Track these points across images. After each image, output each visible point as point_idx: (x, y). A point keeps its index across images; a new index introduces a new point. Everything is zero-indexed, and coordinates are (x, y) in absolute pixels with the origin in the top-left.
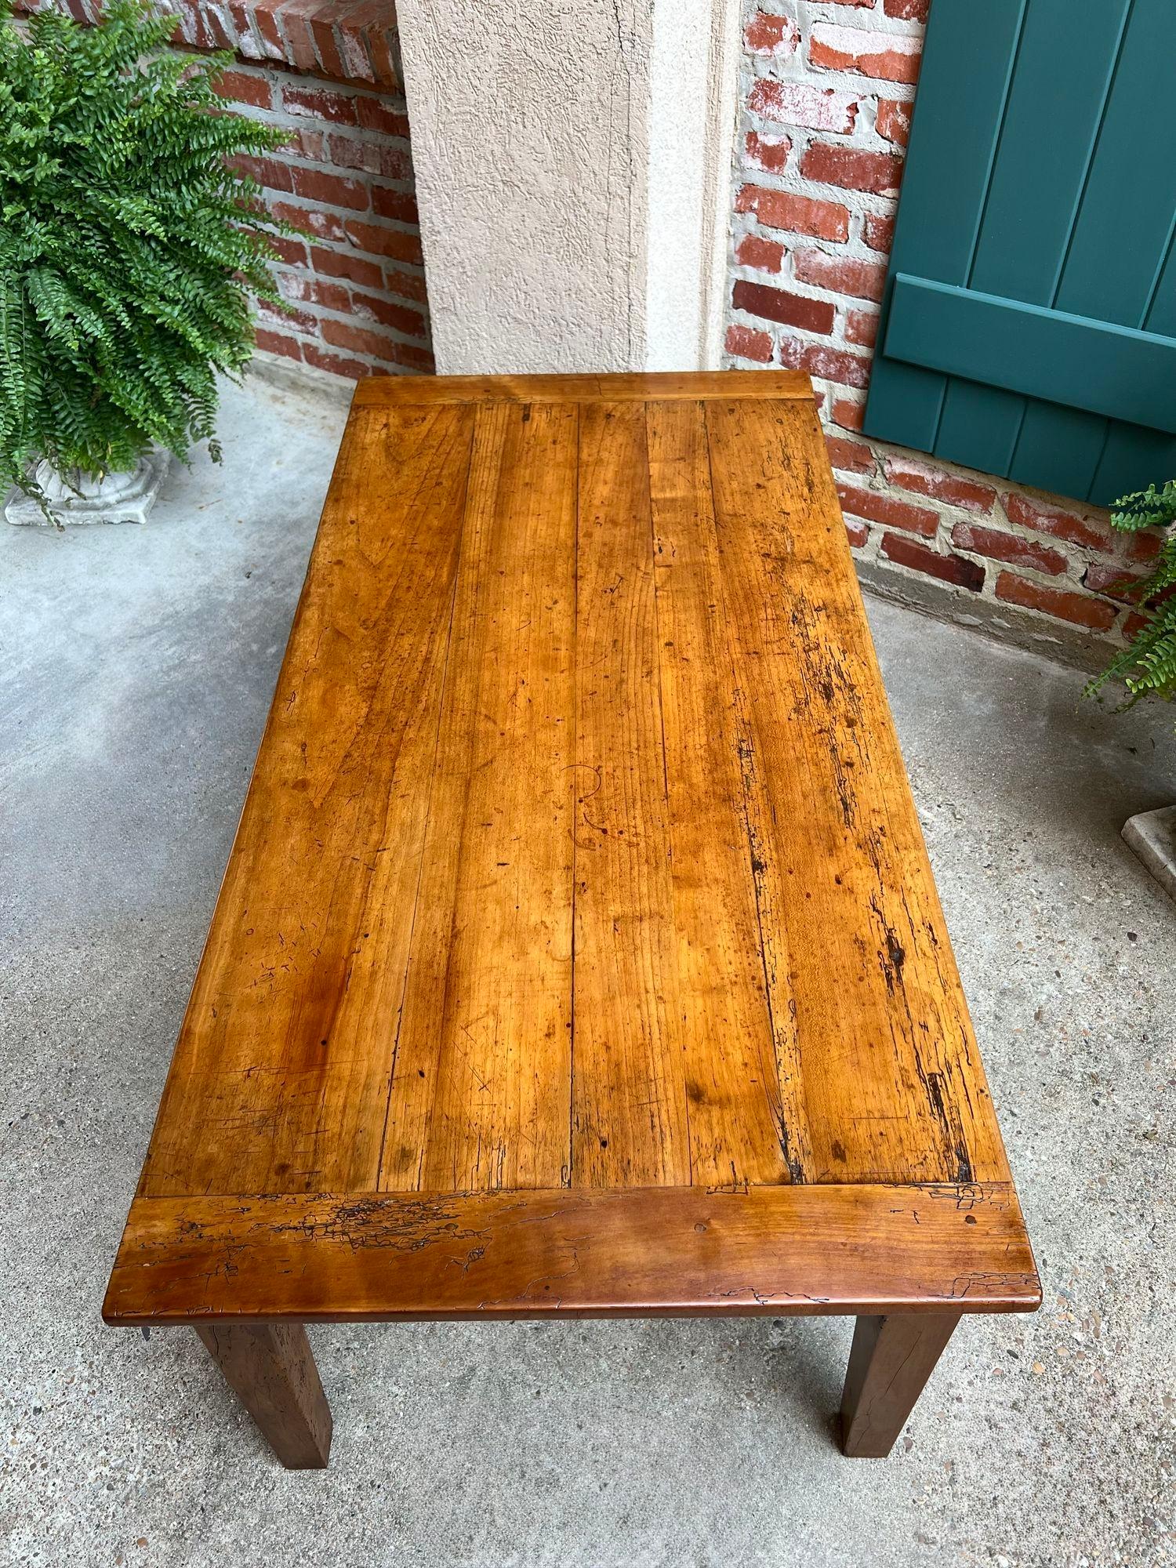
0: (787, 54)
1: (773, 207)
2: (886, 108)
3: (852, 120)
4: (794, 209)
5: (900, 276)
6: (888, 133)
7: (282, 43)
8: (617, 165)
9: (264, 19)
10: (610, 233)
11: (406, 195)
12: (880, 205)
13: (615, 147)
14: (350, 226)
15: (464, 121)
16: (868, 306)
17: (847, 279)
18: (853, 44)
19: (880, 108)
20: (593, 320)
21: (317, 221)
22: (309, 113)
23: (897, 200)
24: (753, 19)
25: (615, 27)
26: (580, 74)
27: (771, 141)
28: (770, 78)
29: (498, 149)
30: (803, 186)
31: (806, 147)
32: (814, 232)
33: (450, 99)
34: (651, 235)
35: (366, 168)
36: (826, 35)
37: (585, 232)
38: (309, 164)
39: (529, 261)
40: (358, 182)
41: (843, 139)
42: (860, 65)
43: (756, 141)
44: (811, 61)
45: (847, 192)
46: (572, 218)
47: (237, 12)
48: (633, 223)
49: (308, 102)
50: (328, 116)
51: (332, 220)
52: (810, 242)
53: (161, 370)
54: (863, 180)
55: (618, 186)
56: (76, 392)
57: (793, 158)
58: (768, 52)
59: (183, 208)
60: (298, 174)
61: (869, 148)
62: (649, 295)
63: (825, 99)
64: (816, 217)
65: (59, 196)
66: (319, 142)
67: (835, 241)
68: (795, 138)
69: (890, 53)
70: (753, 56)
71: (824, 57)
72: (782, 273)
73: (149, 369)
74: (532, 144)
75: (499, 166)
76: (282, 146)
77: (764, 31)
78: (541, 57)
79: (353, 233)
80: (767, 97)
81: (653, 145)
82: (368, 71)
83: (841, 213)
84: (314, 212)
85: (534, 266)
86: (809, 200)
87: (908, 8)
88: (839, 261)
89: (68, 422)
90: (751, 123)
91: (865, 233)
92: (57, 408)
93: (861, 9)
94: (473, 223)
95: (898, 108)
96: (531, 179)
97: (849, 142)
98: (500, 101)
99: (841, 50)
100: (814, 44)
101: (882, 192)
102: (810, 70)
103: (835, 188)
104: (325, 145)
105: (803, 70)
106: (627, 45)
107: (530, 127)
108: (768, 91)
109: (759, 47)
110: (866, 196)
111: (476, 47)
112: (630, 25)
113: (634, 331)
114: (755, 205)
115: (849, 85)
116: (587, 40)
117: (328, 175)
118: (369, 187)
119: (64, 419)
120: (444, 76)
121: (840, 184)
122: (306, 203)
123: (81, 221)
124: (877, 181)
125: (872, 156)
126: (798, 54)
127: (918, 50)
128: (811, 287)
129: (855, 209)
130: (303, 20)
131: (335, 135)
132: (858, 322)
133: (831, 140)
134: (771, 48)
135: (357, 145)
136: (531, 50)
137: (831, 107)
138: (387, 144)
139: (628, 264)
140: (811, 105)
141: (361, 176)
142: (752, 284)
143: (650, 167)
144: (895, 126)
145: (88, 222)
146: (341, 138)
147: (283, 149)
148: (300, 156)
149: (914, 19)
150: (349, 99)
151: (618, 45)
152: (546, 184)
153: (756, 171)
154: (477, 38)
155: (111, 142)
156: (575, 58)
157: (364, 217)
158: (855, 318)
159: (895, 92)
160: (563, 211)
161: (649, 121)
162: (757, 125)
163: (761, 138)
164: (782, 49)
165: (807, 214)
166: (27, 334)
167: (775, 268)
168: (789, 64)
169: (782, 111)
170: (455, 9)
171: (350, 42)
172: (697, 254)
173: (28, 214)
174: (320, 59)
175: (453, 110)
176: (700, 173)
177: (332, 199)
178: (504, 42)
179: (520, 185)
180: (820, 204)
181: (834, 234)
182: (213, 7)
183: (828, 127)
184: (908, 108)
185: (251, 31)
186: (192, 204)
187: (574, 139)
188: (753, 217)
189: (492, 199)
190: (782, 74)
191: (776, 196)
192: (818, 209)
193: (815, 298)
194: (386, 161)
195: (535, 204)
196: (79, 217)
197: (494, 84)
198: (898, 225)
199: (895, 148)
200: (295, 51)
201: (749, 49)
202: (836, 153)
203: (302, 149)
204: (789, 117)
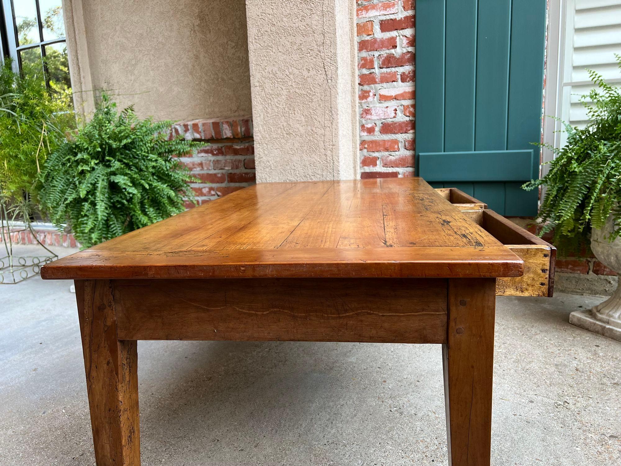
0: (372, 100)
1: (372, 146)
2: (406, 108)
3: (396, 113)
4: (379, 145)
5: (420, 154)
6: (408, 114)
7: (201, 132)
8: (327, 117)
9: (195, 126)
10: (325, 139)
11: (240, 174)
12: (409, 136)
13: (327, 112)
14: (218, 189)
15: (273, 118)
16: (410, 169)
17: (401, 163)
18: (392, 92)
19: (404, 108)
20: (320, 172)
21: (205, 191)
22: (206, 155)
23: (415, 133)
24: (360, 93)
25: (325, 77)
26: (314, 93)
27: (369, 126)
28: (367, 108)
29: (285, 124)
30: (382, 136)
31: (381, 125)
32: (387, 150)
33: (268, 113)
34: (340, 137)
35: (226, 168)
36: (384, 92)
37: (316, 141)
38: (205, 172)
39: (295, 158)
40: (222, 173)
41: (393, 120)
42: (396, 98)
43: (364, 127)
44: (380, 100)
45: (397, 135)
46: (312, 139)
47: (186, 126)
48: (334, 134)
49: (206, 152)
50: (213, 154)
51: (211, 189)
52: (387, 153)
53: (153, 212)
54: (402, 130)
55: (328, 124)
56: (120, 218)
57: (377, 129)
58: (366, 101)
59: (166, 167)
60: (200, 176)
61: (402, 120)
62: (340, 158)
63: (386, 110)
64: (387, 145)
65: (125, 158)
66: (209, 164)
67: (395, 151)
68: (377, 123)
69: (405, 92)
70: (361, 103)
71: (384, 98)
72: (378, 166)
73: (149, 211)
74: (297, 119)
75: (285, 129)
76: (195, 168)
77: (364, 95)
78: (301, 92)
79: (219, 191)
80: (367, 113)
81: (339, 110)
82: (231, 134)
83: (396, 142)
84: (205, 187)
85: (297, 159)
86: (384, 140)
87: (408, 79)
88: (397, 157)
89: (115, 228)
90: (362, 122)
91: (405, 146)
92: (111, 223)
93: (394, 83)
94: (275, 150)
95: (410, 106)
96: (297, 130)
97: (395, 120)
98: (286, 109)
99: (389, 95)
100: (380, 95)
101: (409, 132)
102: (380, 103)
103: (392, 135)
104: (212, 164)
105: (377, 103)
106: (329, 81)
107: (296, 114)
108: (367, 112)
109: (363, 100)
110: (403, 135)
111: (278, 95)
112: (330, 75)
113: (335, 171)
114: (366, 146)
115: (393, 104)
116: (316, 83)
117: (211, 175)
118: (227, 174)
119: (113, 227)
120: (267, 106)
121: (395, 133)
122: (202, 185)
123: (132, 165)
124: (407, 129)
125: (403, 123)
126: (375, 99)
127: (413, 89)
128: (388, 168)
129: (400, 140)
130: (210, 123)
131: (215, 160)
132: (407, 175)
133: (389, 121)
134: (366, 99)
135: (223, 161)
136: (297, 90)
137: (388, 111)
138: (234, 158)
139: (332, 148)
140: (381, 112)
141: (223, 171)
142: (367, 173)
143: (339, 116)
144: (410, 112)
145: (134, 166)
146: (218, 161)
147: (195, 169)
148: (201, 170)
149: (411, 82)
150: (222, 147)
151: (326, 82)
152: (302, 130)
153: (365, 136)
154: (279, 92)
155: (145, 144)
156: (312, 89)
157: (223, 185)
158: (406, 174)
159: (408, 102)
160: (308, 137)
161: (338, 101)
162: (364, 122)
163: (366, 126)
164: (370, 99)
165: (384, 145)
166: (106, 195)
167: (375, 165)
168: (373, 102)
169: (372, 116)
170: (271, 86)
171: (225, 126)
172: (351, 153)
173: (114, 160)
174: (213, 135)
175: (269, 116)
176: (351, 128)
177: (212, 182)
178: (288, 91)
179: (293, 133)
180: (388, 141)
181: (394, 149)
182: (177, 127)
183: (388, 117)
184: (414, 106)
185: (190, 131)
186: (169, 167)
187: (312, 113)
188: (365, 150)
189: (283, 141)
190: (371, 106)
191: (372, 142)
192: (388, 142)
193: (390, 171)
194: (234, 164)
195: (298, 138)
196: (131, 164)
197: (284, 104)
198: (417, 140)
199: (411, 118)
200: (205, 134)
201: (360, 101)
202: (392, 124)
203: (202, 167)
204: (374, 117)
